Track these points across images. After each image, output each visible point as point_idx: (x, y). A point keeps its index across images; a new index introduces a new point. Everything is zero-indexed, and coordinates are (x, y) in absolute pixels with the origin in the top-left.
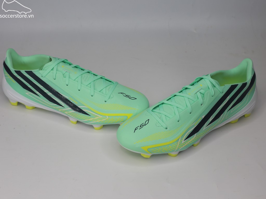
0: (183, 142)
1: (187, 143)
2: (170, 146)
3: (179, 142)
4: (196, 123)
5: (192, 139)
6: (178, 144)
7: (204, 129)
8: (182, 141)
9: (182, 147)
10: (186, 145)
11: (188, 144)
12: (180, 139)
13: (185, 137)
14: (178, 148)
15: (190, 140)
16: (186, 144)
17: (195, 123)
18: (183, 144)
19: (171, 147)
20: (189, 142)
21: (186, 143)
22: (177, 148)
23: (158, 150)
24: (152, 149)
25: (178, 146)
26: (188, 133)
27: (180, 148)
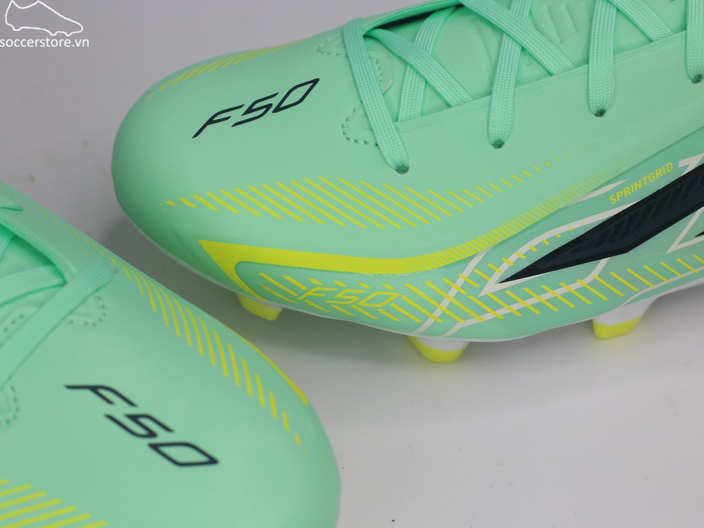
0: (492, 286)
1: (521, 304)
2: (388, 287)
3: (460, 282)
4: (627, 191)
5: (565, 289)
6: (453, 292)
8: (483, 283)
9: (476, 319)
10: (510, 313)
11: (523, 310)
13: (514, 258)
14: (442, 316)
15: (551, 294)
16: (506, 309)
17: (620, 188)
18: (486, 299)
19: (395, 295)
20: (536, 299)
21: (511, 302)
22: (433, 318)
23: (305, 288)
24: (263, 275)
25: (445, 303)
26: (543, 238)
27: (462, 324)
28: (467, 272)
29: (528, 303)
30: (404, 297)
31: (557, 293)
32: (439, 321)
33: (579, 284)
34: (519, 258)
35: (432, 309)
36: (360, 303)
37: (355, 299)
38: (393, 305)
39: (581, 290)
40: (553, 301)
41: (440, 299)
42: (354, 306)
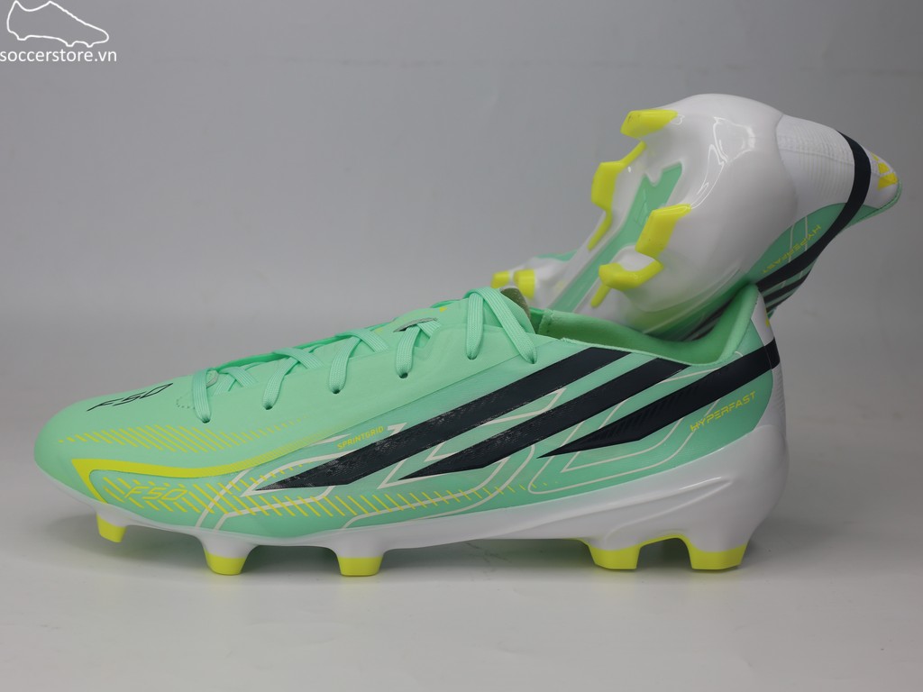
0: (250, 492)
1: (268, 507)
2: (181, 485)
3: (228, 486)
5: (302, 501)
6: (223, 492)
7: (383, 485)
8: (245, 489)
9: (236, 513)
10: (261, 512)
11: (270, 511)
12: (241, 475)
13: (268, 475)
15: (290, 503)
16: (258, 509)
18: (245, 499)
19: (185, 492)
21: (262, 504)
22: (208, 509)
23: (129, 487)
24: (105, 479)
25: (217, 499)
26: (290, 466)
27: (227, 515)
28: (234, 481)
29: (275, 506)
30: (190, 493)
31: (296, 503)
32: (212, 512)
33: (311, 500)
34: (271, 477)
35: (208, 502)
36: (163, 498)
37: (160, 494)
38: (184, 499)
39: (313, 504)
40: (292, 508)
41: (214, 495)
42: (159, 501)
